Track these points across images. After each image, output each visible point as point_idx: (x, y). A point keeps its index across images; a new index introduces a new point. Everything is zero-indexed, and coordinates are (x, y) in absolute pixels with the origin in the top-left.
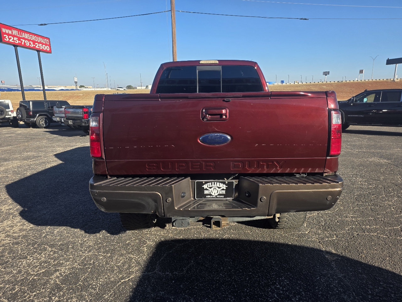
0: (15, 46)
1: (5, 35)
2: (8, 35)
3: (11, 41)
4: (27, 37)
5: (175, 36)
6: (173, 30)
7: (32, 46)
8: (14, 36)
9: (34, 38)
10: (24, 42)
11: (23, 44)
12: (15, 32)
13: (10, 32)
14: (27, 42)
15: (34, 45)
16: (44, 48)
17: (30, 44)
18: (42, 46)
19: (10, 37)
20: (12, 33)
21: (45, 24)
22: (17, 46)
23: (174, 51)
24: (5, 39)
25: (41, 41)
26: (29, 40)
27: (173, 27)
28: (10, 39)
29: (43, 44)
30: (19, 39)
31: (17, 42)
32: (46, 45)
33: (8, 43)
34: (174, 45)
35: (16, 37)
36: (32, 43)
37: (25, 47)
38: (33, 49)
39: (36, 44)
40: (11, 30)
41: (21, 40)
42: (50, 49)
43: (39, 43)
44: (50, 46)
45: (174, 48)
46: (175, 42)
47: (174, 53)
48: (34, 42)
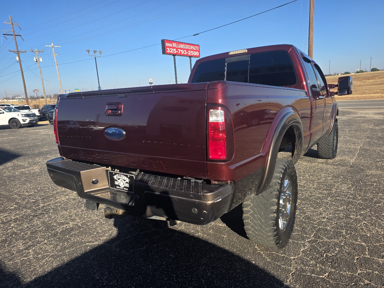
0: (174, 55)
1: (167, 48)
2: (170, 47)
3: (171, 52)
4: (182, 47)
5: (312, 22)
6: (311, 15)
7: (186, 54)
8: (173, 48)
9: (187, 47)
10: (180, 52)
11: (179, 53)
12: (174, 45)
13: (171, 45)
14: (182, 51)
15: (188, 53)
16: (195, 54)
17: (184, 52)
18: (193, 52)
19: (171, 49)
20: (172, 45)
21: (198, 34)
22: (175, 55)
23: (310, 38)
24: (167, 51)
25: (192, 48)
26: (184, 49)
27: (311, 12)
28: (170, 50)
29: (194, 51)
30: (177, 49)
31: (176, 52)
32: (196, 51)
33: (170, 54)
34: (311, 31)
35: (175, 48)
36: (186, 51)
37: (181, 55)
38: (187, 55)
39: (189, 51)
40: (172, 43)
41: (178, 50)
42: (199, 54)
43: (191, 50)
44: (199, 51)
45: (310, 35)
46: (312, 28)
47: (311, 40)
48: (187, 50)
